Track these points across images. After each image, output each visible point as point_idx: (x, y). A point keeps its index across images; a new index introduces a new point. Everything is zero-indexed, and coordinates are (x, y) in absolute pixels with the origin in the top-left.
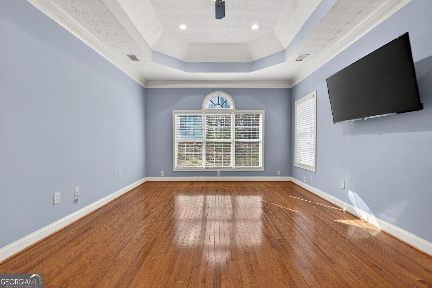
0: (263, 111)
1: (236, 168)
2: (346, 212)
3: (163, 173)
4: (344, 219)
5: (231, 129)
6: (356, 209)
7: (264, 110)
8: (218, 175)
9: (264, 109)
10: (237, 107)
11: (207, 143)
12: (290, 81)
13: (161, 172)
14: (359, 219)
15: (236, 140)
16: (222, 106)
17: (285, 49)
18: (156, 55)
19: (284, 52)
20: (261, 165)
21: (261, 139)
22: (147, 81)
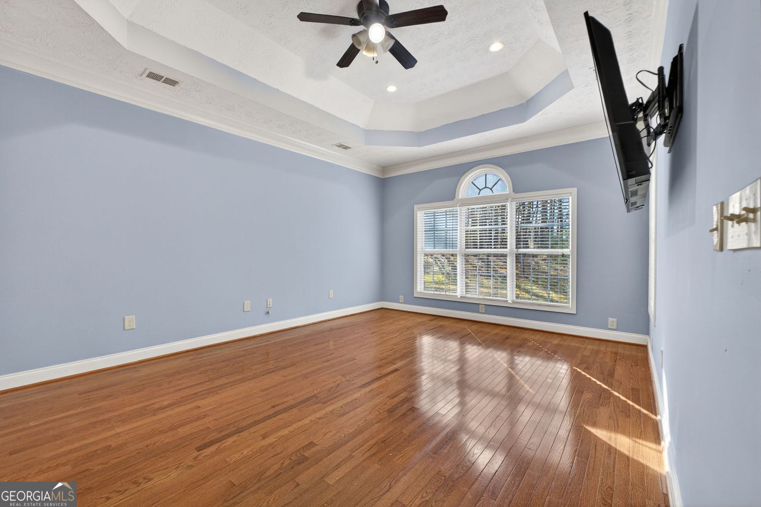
5: (508, 229)
7: (576, 189)
8: (480, 311)
16: (492, 190)
22: (384, 168)
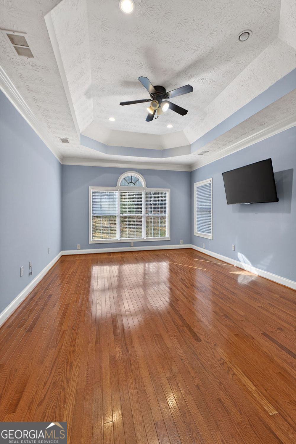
0: (169, 190)
1: (146, 239)
2: (236, 267)
3: (79, 246)
4: (236, 271)
6: (243, 264)
9: (169, 188)
10: (148, 186)
11: (121, 217)
12: (190, 166)
13: (77, 245)
14: (245, 270)
15: (147, 215)
17: (191, 144)
18: (85, 139)
19: (190, 146)
20: (167, 235)
21: (167, 213)
